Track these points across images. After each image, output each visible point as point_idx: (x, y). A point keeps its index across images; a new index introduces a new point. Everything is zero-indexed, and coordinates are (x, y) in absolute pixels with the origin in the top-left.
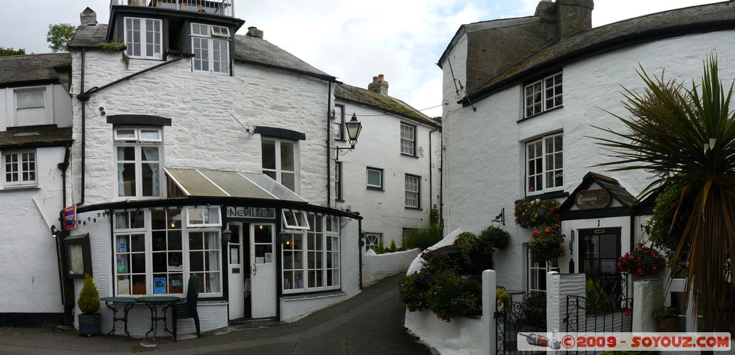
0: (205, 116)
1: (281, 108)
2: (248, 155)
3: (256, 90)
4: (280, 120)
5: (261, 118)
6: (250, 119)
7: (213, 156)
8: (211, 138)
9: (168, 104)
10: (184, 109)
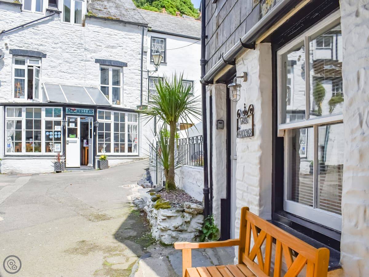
0: (67, 52)
1: (113, 47)
2: (91, 76)
3: (98, 36)
4: (111, 55)
5: (100, 54)
6: (93, 54)
7: (71, 77)
8: (70, 66)
9: (46, 44)
10: (54, 48)
